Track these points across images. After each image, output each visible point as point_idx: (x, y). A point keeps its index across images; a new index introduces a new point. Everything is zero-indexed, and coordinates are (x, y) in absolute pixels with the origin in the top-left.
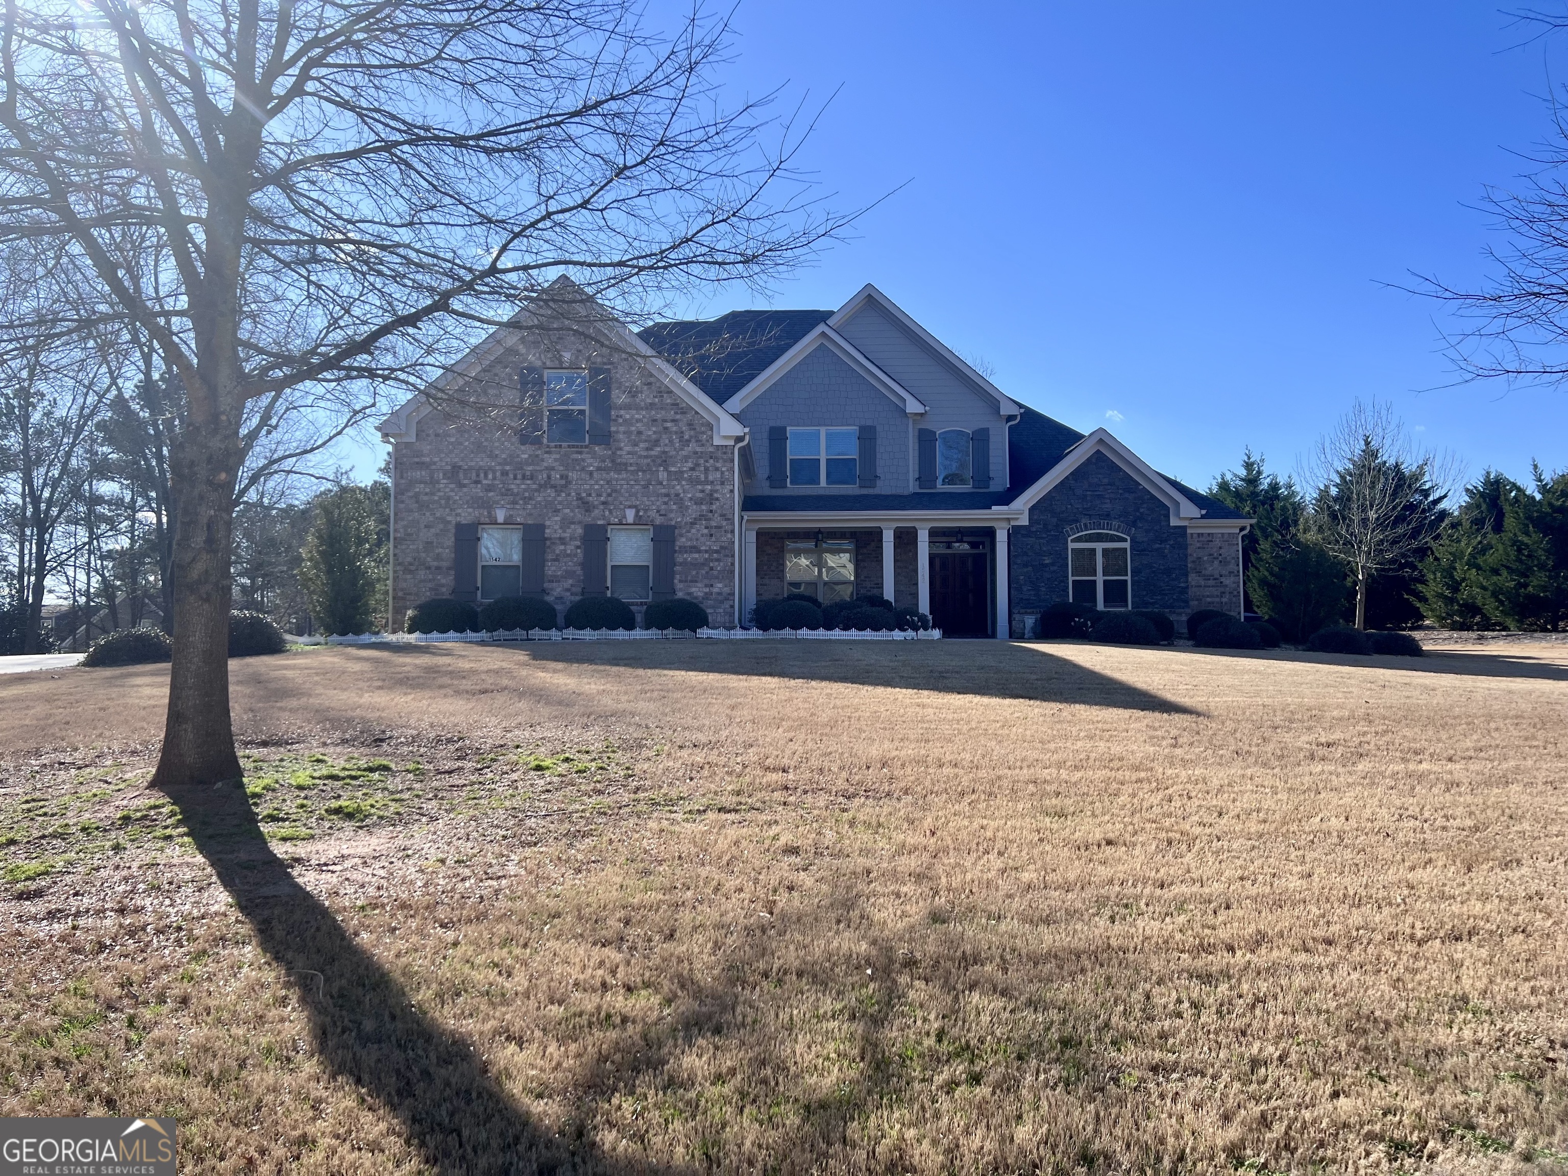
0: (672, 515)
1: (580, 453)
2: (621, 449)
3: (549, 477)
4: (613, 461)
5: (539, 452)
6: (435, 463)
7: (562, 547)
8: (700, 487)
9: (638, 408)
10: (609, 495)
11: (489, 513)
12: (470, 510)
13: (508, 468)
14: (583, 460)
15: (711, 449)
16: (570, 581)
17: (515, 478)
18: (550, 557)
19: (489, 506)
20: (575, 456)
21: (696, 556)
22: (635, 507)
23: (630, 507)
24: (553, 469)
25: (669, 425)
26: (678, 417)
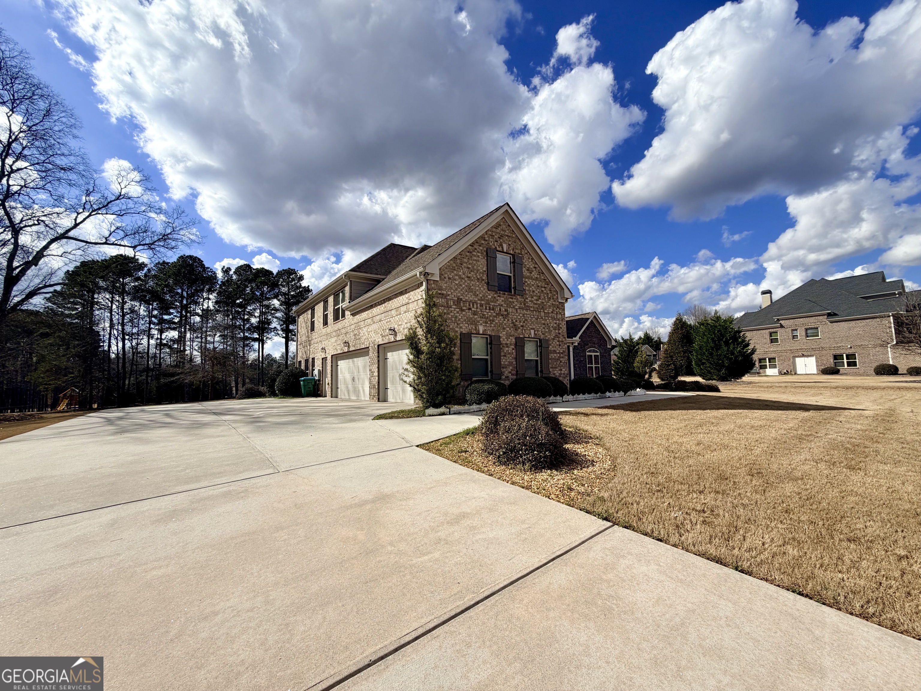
0: (547, 334)
1: (512, 298)
2: (527, 299)
3: (500, 310)
4: (525, 304)
5: (496, 296)
6: (449, 295)
7: (507, 349)
8: (555, 321)
9: (532, 278)
10: (524, 322)
11: (476, 328)
12: (466, 325)
13: (483, 302)
14: (513, 302)
15: (557, 303)
16: (511, 368)
17: (486, 309)
18: (502, 354)
19: (475, 323)
20: (510, 300)
21: (555, 355)
22: (534, 329)
23: (532, 329)
24: (502, 305)
25: (543, 289)
26: (546, 286)
